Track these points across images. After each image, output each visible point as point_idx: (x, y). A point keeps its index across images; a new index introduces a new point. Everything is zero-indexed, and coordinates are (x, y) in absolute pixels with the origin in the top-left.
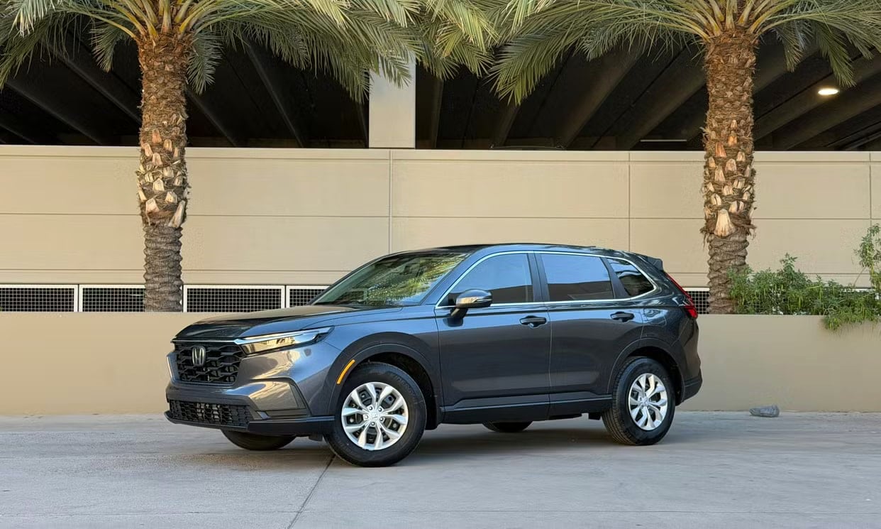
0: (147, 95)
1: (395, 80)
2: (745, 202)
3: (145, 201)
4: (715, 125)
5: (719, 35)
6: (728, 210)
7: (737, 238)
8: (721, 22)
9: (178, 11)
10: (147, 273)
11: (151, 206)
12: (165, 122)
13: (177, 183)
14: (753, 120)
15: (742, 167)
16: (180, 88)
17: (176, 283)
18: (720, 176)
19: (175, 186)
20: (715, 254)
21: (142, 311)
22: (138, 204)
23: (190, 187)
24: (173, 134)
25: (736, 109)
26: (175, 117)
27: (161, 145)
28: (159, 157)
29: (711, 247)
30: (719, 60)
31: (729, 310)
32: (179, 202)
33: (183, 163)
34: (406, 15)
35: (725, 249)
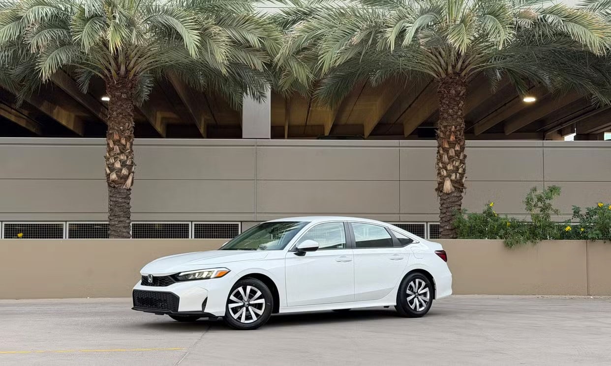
0: (111, 112)
1: (257, 99)
2: (460, 174)
3: (110, 174)
4: (443, 129)
5: (444, 77)
6: (450, 178)
7: (456, 195)
8: (445, 70)
9: (129, 63)
10: (110, 216)
11: (114, 176)
12: (121, 128)
13: (128, 163)
14: (464, 126)
15: (458, 154)
16: (130, 108)
17: (128, 221)
18: (445, 158)
19: (127, 165)
20: (443, 203)
21: (106, 238)
22: (105, 175)
23: (136, 165)
24: (126, 134)
25: (454, 120)
26: (127, 124)
27: (119, 141)
28: (118, 148)
29: (441, 200)
30: (445, 91)
31: (451, 236)
32: (129, 174)
33: (132, 151)
34: (263, 65)
35: (449, 201)
